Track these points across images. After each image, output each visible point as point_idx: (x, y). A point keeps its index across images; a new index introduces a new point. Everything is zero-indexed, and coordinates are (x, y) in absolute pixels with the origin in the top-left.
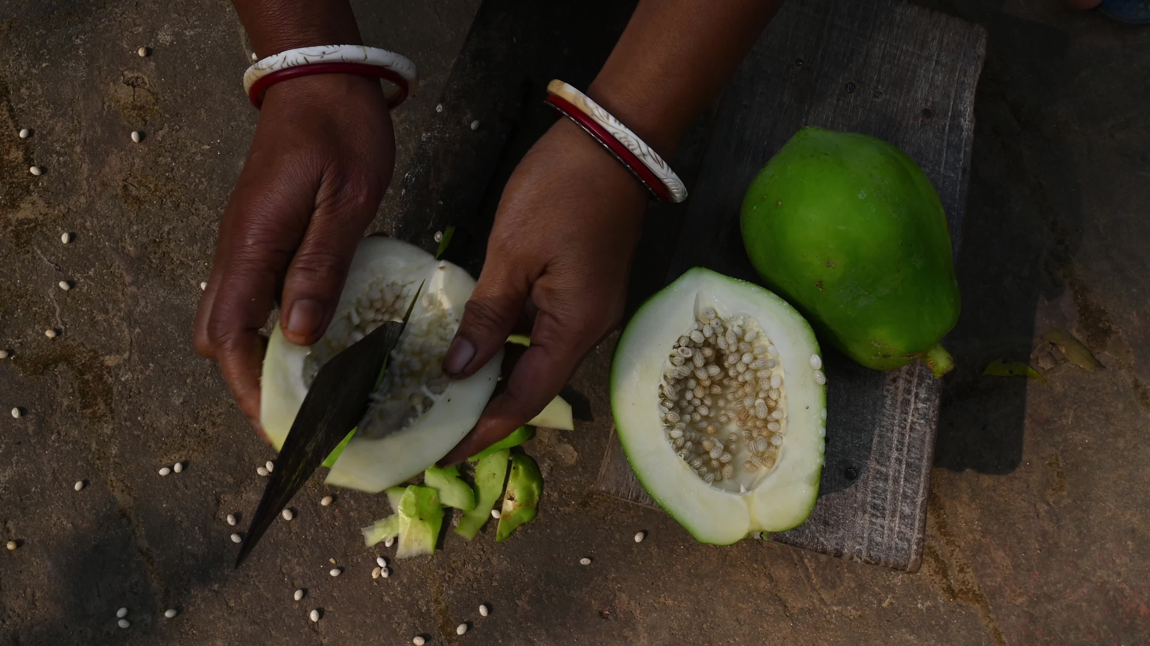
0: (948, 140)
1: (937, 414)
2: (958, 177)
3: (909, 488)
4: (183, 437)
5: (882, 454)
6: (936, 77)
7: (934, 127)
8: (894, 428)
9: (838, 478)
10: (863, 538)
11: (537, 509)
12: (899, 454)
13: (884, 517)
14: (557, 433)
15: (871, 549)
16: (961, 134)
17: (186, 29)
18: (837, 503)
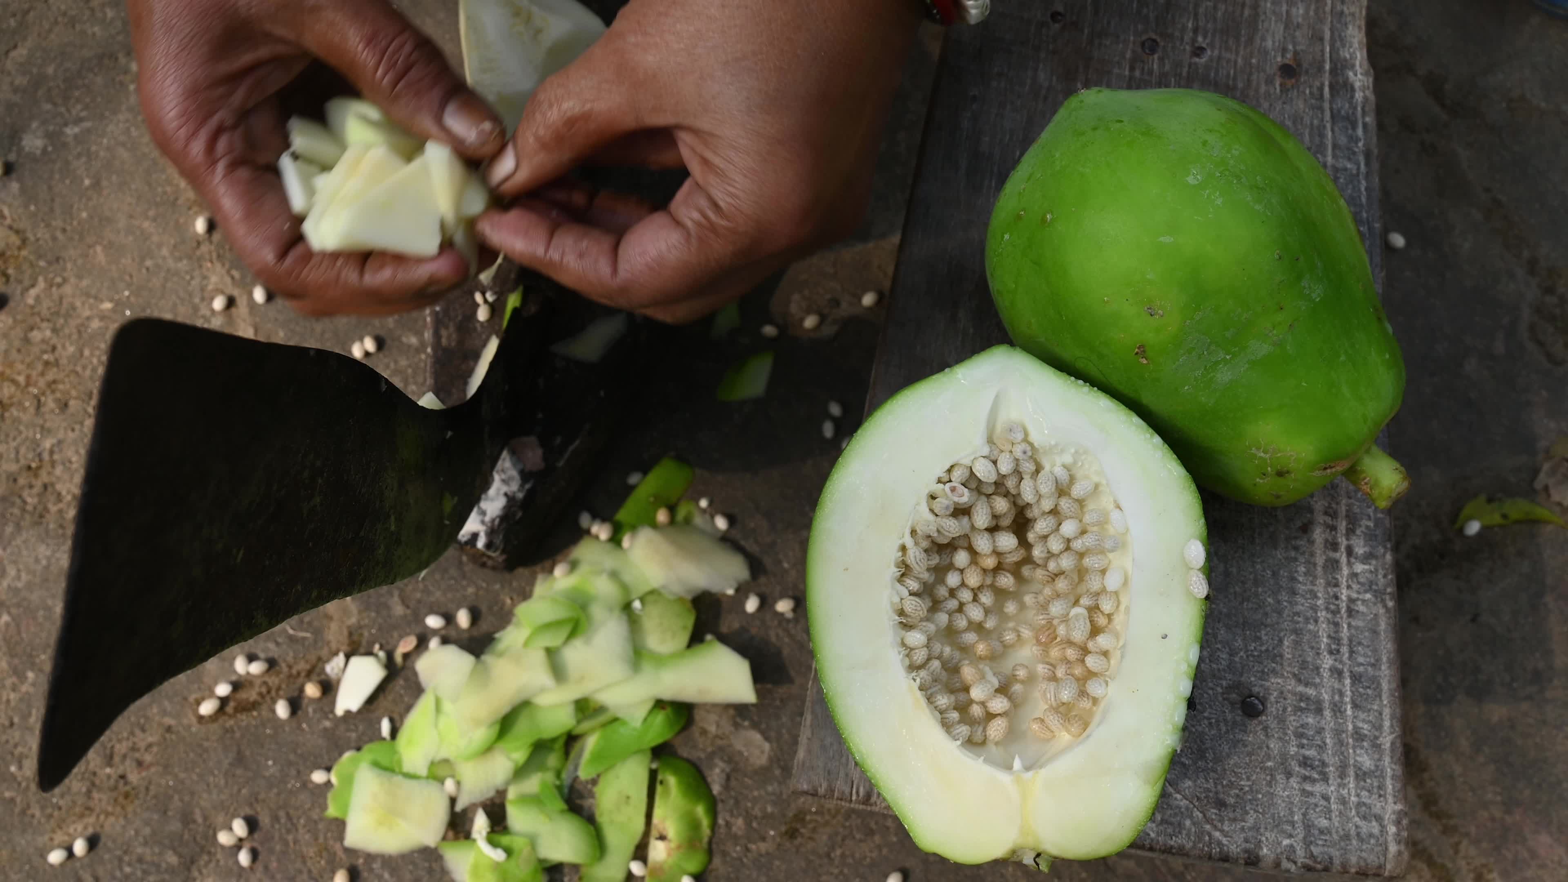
0: (1331, 109)
1: (1392, 579)
2: (1358, 169)
3: (1364, 721)
4: (89, 793)
5: (1304, 665)
6: (1294, 10)
7: (1304, 93)
8: (1319, 614)
9: (1229, 717)
10: (1293, 824)
11: (710, 852)
12: (1335, 660)
13: (1325, 779)
14: (732, 712)
15: (1311, 842)
16: (1352, 97)
17: (66, 125)
18: (1235, 765)
